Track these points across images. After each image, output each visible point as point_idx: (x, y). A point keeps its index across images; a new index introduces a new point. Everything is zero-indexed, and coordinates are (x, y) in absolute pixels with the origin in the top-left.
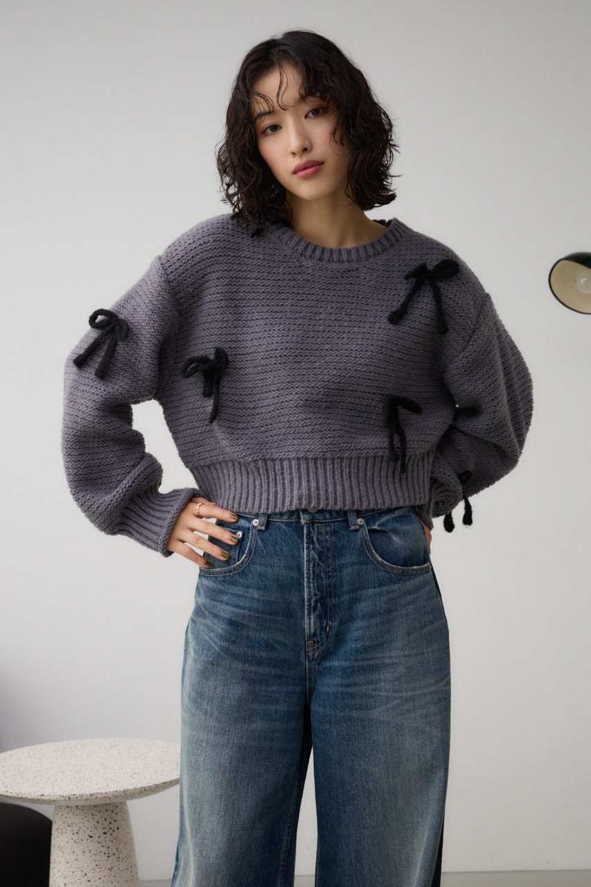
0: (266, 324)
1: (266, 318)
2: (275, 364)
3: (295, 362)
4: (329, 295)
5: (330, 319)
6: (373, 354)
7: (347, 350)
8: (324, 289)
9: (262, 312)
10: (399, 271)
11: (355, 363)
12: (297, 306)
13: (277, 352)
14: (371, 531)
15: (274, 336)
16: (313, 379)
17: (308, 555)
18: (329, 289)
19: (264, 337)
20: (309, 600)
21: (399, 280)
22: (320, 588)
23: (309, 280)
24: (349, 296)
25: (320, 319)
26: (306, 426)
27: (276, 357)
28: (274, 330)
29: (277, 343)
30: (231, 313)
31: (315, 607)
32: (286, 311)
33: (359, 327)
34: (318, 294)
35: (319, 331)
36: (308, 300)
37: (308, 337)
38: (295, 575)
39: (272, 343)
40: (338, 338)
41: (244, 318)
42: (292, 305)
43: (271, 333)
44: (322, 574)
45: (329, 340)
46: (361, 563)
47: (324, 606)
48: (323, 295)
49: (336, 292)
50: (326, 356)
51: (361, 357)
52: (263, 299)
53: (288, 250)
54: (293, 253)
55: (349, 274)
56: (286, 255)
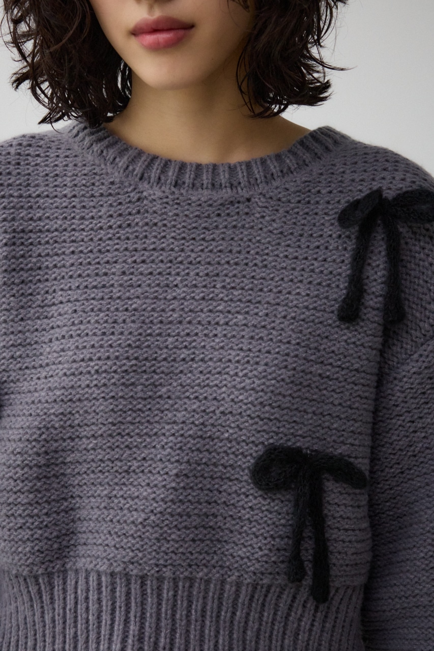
0: (75, 311)
1: (77, 300)
2: (88, 386)
3: (123, 384)
4: (192, 251)
5: (193, 298)
6: (269, 370)
7: (220, 360)
8: (184, 238)
9: (70, 289)
10: (328, 202)
11: (234, 387)
12: (132, 274)
13: (92, 364)
15: (87, 334)
16: (157, 418)
18: (194, 239)
19: (71, 336)
21: (327, 218)
23: (156, 224)
24: (230, 251)
25: (175, 298)
26: (136, 510)
27: (89, 372)
28: (89, 322)
29: (93, 346)
30: (14, 296)
32: (112, 285)
33: (247, 313)
34: (172, 250)
35: (171, 322)
36: (153, 261)
37: (150, 335)
39: (85, 347)
40: (206, 335)
41: (39, 303)
42: (124, 273)
43: (82, 327)
45: (189, 339)
48: (182, 250)
49: (205, 244)
50: (181, 372)
51: (245, 375)
52: (72, 265)
53: (116, 174)
54: (127, 176)
55: (232, 210)
56: (112, 183)
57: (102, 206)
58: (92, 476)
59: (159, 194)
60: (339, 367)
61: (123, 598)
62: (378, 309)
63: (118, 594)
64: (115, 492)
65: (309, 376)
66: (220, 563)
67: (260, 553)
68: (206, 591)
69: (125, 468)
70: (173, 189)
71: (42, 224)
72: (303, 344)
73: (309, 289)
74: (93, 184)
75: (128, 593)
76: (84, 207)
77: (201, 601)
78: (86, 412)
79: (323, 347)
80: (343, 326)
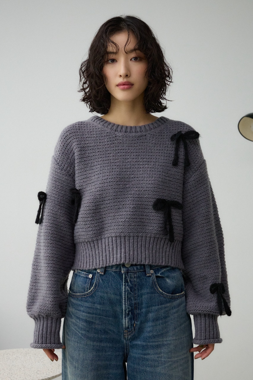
0: (101, 167)
1: (101, 164)
2: (107, 186)
4: (131, 149)
5: (133, 162)
6: (156, 179)
7: (142, 177)
8: (129, 146)
9: (99, 161)
11: (147, 184)
12: (116, 156)
13: (108, 180)
14: (157, 277)
15: (105, 173)
16: (126, 193)
17: (125, 288)
18: (132, 146)
19: (101, 173)
20: (125, 311)
22: (131, 305)
23: (121, 143)
24: (142, 149)
25: (128, 162)
26: (122, 218)
27: (107, 182)
28: (105, 169)
29: (107, 175)
31: (128, 314)
32: (111, 159)
33: (148, 164)
34: (126, 149)
35: (128, 168)
36: (121, 153)
37: (122, 172)
38: (118, 297)
39: (105, 176)
40: (138, 171)
41: (90, 166)
42: (113, 156)
43: (104, 171)
44: (132, 298)
45: (133, 172)
46: (152, 293)
47: (133, 313)
48: (129, 149)
49: (135, 147)
50: (132, 181)
51: (149, 180)
52: (98, 155)
53: (108, 130)
54: (111, 131)
55: (141, 138)
56: (107, 133)
57: (105, 139)
58: (109, 211)
59: (121, 135)
60: (173, 178)
61: (119, 243)
62: (182, 163)
63: (118, 242)
64: (115, 215)
65: (166, 180)
66: (145, 232)
67: (156, 228)
68: (142, 240)
69: (118, 207)
70: (125, 133)
71: (88, 145)
72: (164, 172)
73: (164, 158)
74: (102, 133)
75: (121, 242)
76: (100, 139)
77: (140, 242)
78: (107, 193)
79: (169, 173)
80: (174, 167)
